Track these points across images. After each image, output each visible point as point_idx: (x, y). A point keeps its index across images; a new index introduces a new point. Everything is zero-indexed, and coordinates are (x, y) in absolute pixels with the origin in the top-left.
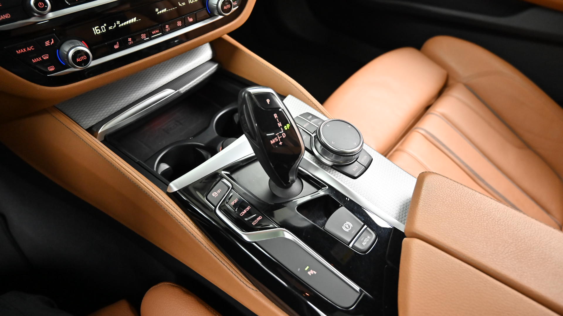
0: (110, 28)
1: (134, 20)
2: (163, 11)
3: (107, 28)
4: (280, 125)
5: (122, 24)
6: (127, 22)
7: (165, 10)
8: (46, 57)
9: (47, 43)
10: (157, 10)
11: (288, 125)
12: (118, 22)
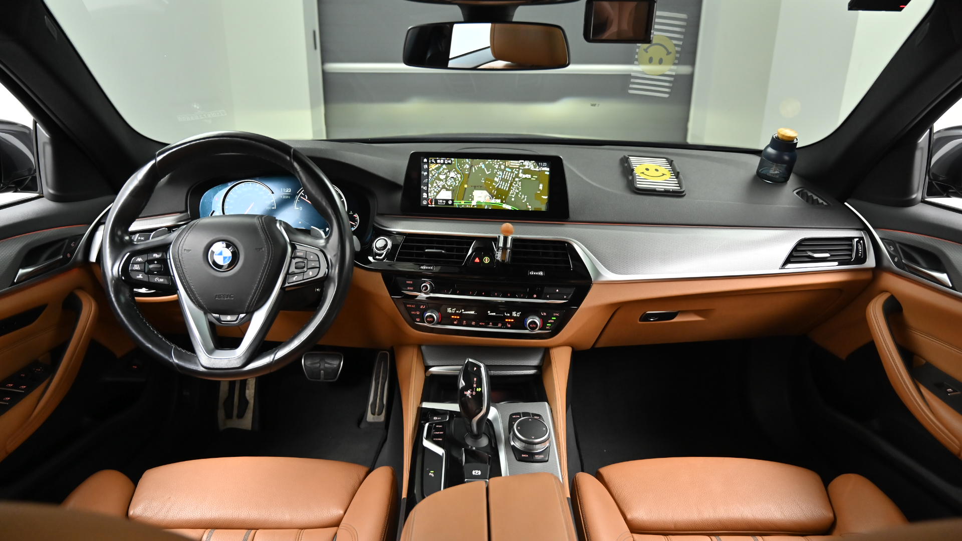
0: (457, 312)
1: (473, 312)
2: (493, 314)
3: (455, 311)
4: (475, 386)
5: (465, 312)
6: (468, 312)
7: (494, 314)
8: (418, 313)
9: (421, 307)
10: (489, 312)
11: (480, 389)
12: (463, 310)
